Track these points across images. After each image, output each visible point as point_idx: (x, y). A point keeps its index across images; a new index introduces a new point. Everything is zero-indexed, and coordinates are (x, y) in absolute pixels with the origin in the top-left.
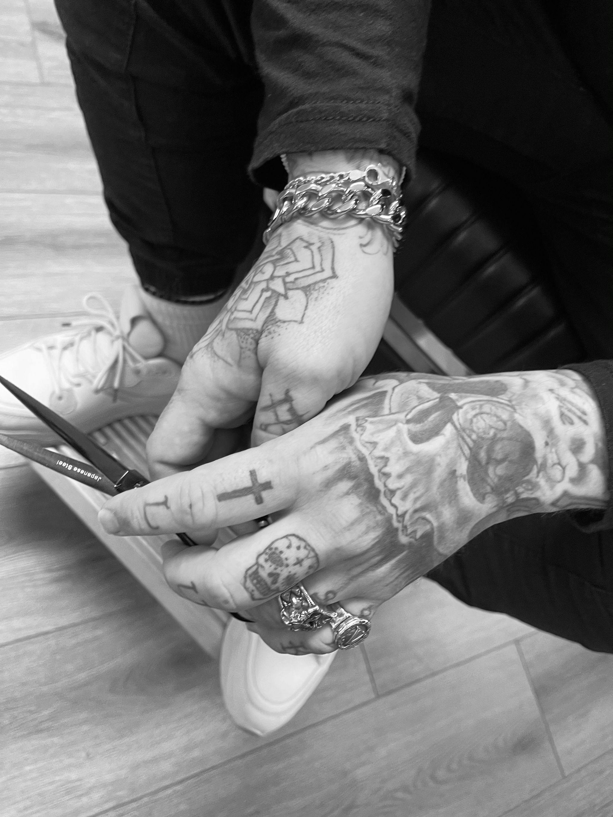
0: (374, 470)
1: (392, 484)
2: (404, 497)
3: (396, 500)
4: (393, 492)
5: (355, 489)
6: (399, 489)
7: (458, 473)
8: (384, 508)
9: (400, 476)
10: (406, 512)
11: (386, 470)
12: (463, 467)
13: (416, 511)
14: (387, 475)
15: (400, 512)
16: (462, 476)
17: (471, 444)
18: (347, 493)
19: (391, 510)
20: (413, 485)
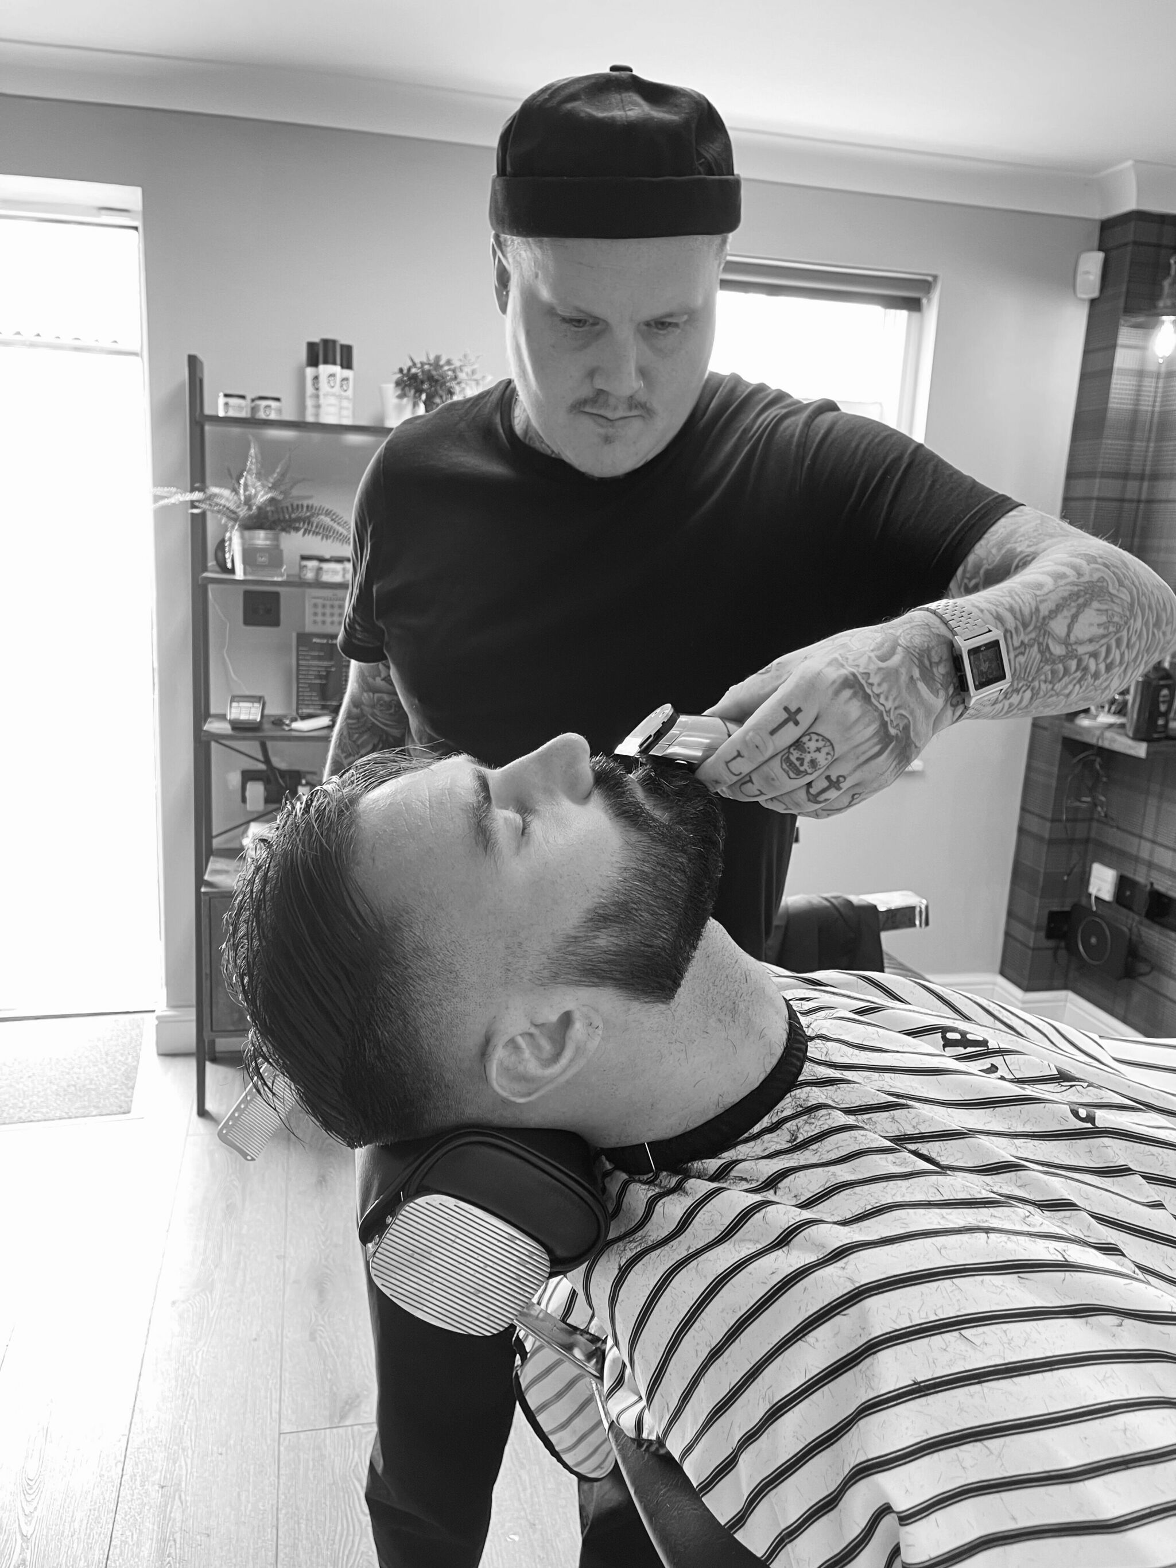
0: (863, 682)
1: (877, 690)
2: (887, 699)
3: (882, 700)
4: (878, 696)
5: (855, 695)
6: (881, 693)
7: (915, 677)
8: (876, 707)
9: (879, 685)
10: (890, 709)
11: (870, 681)
12: (916, 674)
13: (896, 708)
14: (872, 685)
15: (887, 709)
16: (918, 679)
17: (917, 655)
18: (850, 698)
19: (881, 708)
20: (889, 690)
